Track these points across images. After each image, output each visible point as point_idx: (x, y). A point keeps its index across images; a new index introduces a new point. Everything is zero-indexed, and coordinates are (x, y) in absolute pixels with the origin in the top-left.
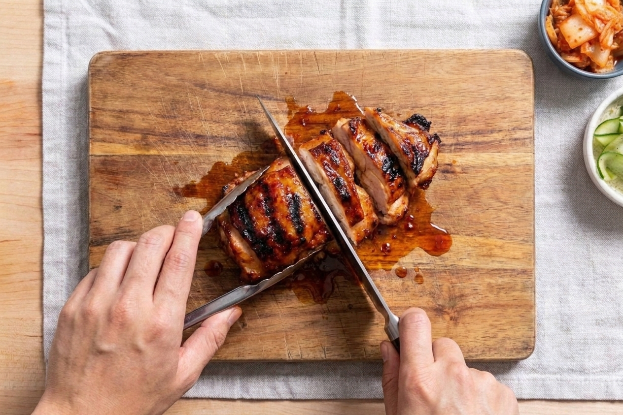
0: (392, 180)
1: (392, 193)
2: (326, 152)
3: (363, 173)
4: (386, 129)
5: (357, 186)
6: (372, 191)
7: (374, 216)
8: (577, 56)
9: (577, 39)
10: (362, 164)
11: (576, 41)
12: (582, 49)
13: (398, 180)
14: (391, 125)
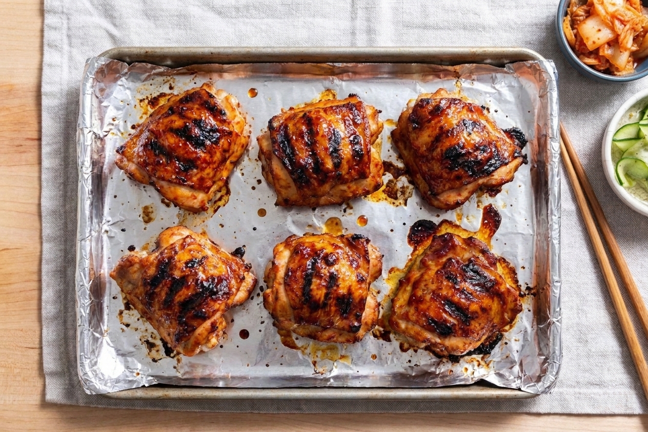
8: (595, 59)
9: (596, 40)
11: (594, 42)
12: (601, 50)
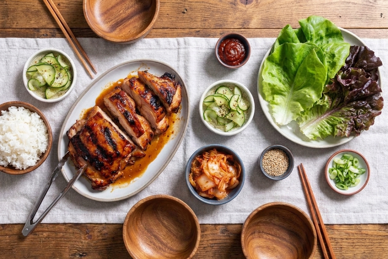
0: (157, 109)
1: (158, 117)
2: (118, 98)
3: (141, 107)
4: (150, 81)
5: (137, 115)
6: (147, 117)
7: (151, 131)
10: (139, 102)
13: (161, 109)
14: (152, 79)
